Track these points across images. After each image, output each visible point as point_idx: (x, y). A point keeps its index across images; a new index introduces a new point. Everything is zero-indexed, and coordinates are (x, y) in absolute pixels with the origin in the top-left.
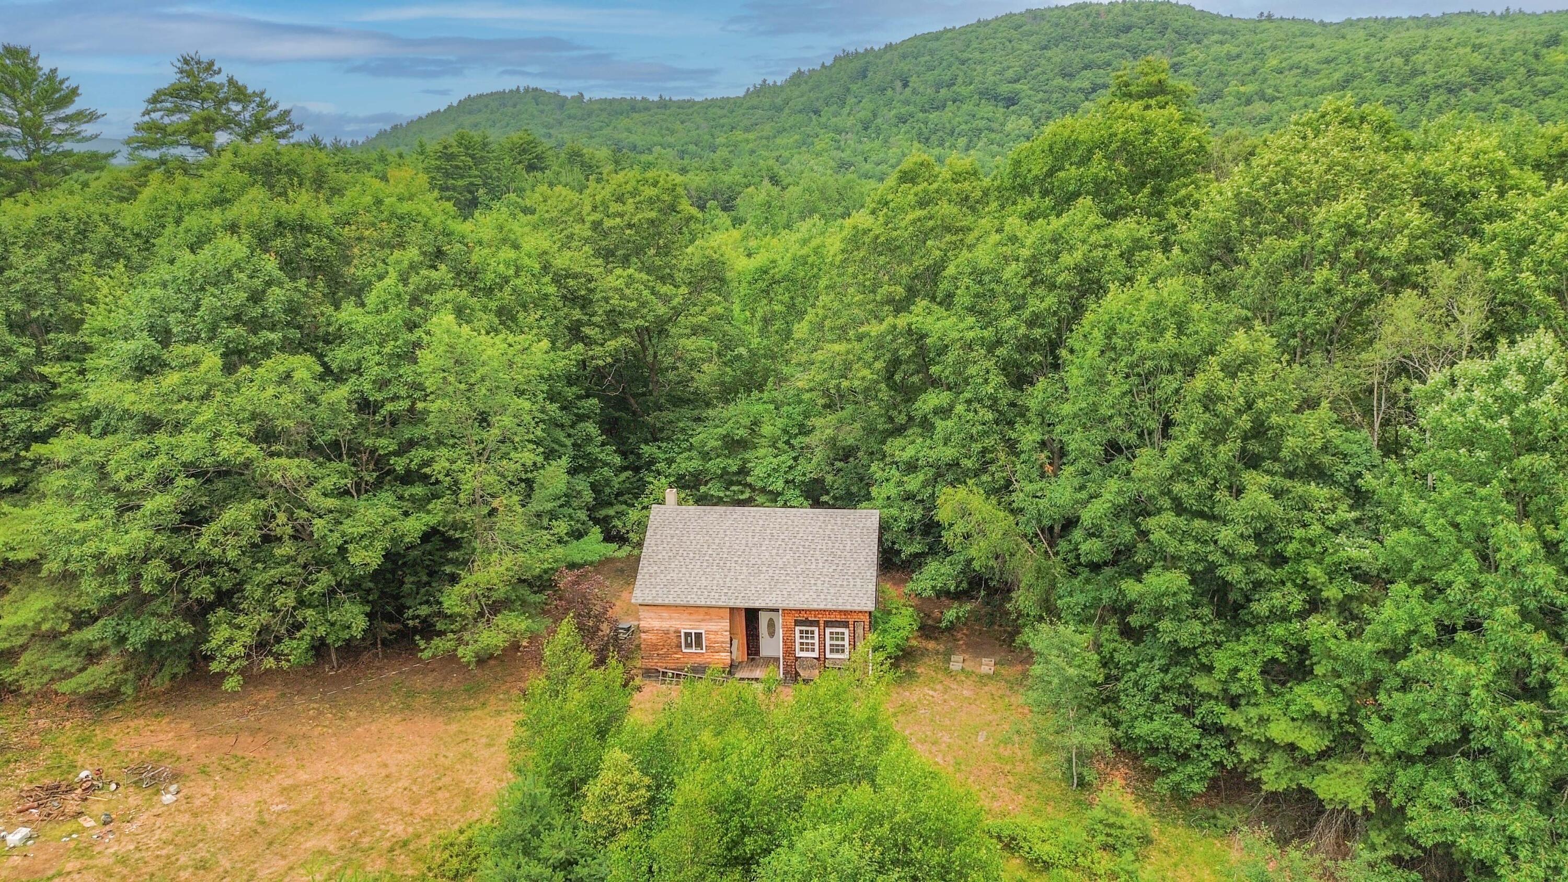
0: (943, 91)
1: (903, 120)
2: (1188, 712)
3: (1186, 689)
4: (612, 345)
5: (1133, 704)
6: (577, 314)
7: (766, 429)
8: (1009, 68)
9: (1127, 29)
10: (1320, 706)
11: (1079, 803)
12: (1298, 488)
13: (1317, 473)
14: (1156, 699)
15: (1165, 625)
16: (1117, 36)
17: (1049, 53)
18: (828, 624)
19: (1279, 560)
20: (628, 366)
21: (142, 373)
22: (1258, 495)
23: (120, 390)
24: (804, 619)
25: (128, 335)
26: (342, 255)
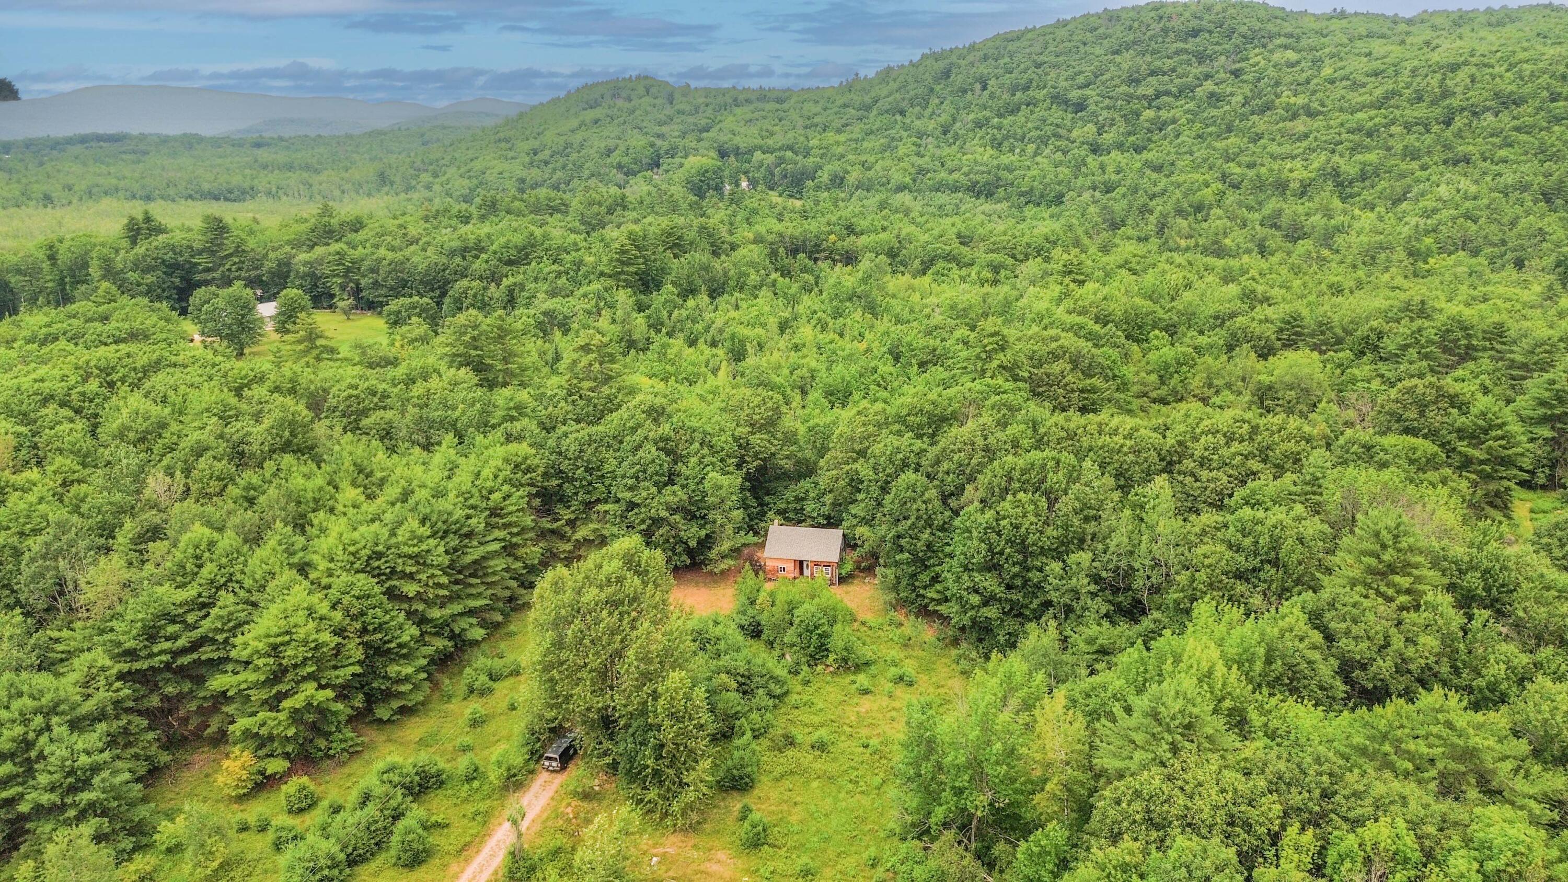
0: (1019, 94)
1: (979, 125)
4: (755, 464)
5: (901, 589)
6: (743, 452)
7: (812, 495)
8: (1081, 72)
9: (1195, 33)
11: (884, 614)
16: (1185, 41)
17: (1118, 59)
18: (825, 566)
20: (762, 470)
21: (631, 489)
22: (925, 536)
23: (628, 495)
24: (817, 564)
25: (624, 477)
26: (677, 446)
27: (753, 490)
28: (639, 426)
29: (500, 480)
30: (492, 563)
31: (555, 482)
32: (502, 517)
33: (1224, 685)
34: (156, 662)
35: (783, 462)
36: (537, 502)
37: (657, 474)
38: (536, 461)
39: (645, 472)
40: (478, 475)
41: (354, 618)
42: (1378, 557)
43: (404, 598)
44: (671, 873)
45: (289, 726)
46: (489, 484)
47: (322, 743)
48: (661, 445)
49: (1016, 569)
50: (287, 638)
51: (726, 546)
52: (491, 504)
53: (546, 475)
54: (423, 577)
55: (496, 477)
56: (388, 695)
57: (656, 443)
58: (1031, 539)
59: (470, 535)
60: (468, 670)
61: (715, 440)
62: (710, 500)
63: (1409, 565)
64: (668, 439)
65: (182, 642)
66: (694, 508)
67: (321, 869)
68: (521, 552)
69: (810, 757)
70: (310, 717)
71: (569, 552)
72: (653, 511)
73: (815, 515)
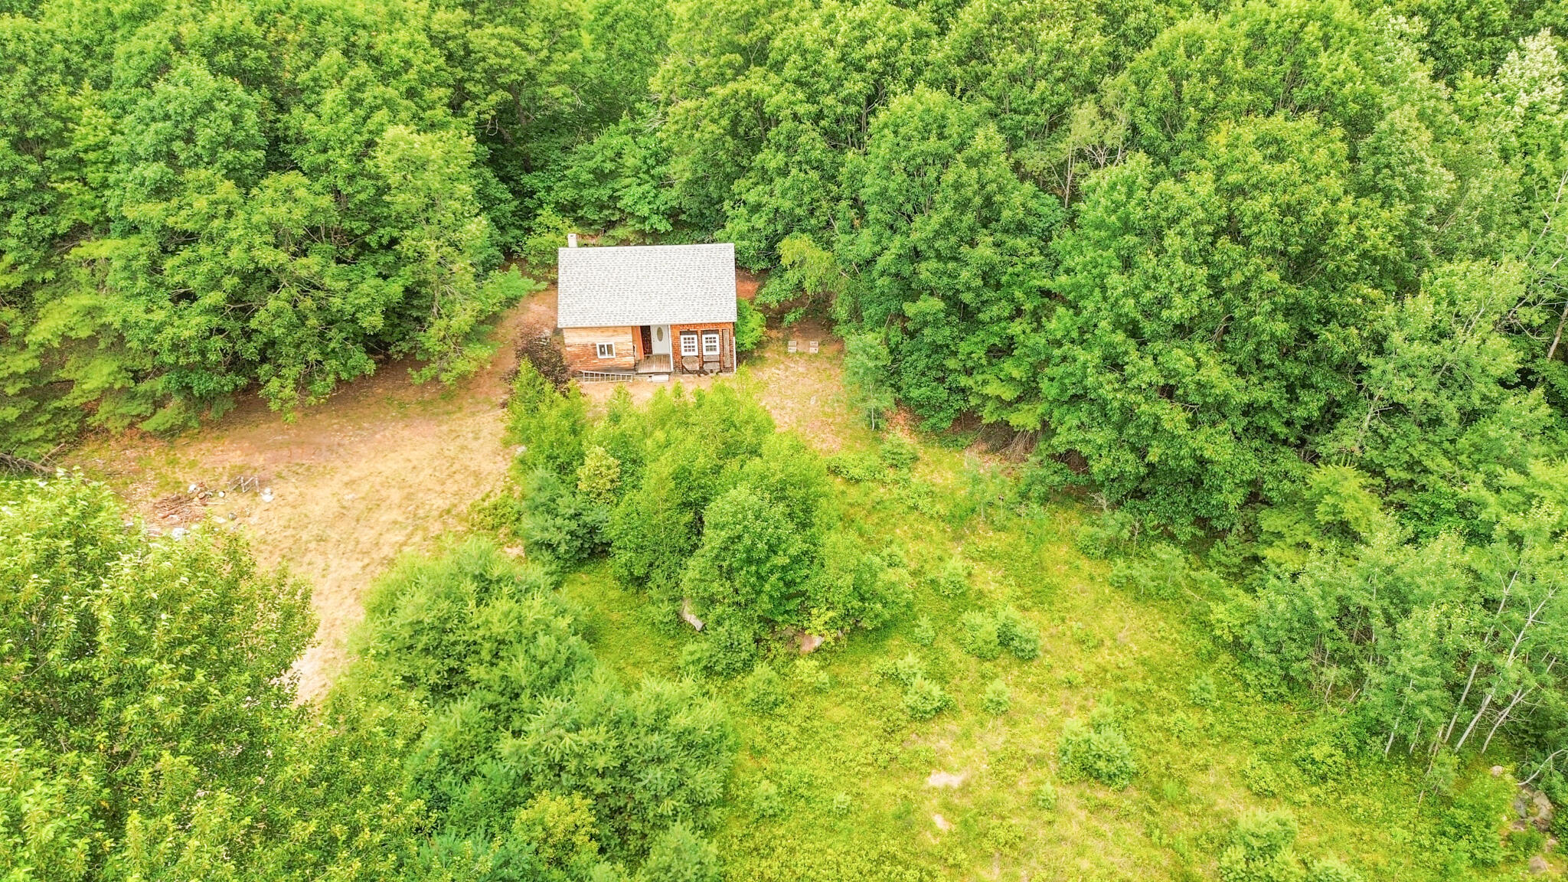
2: (941, 380)
3: (942, 367)
4: (494, 99)
5: (908, 378)
6: (460, 73)
7: (630, 161)
10: (1016, 374)
11: (875, 439)
12: (1011, 242)
13: (1022, 228)
14: (923, 374)
15: (927, 331)
18: (704, 332)
19: (998, 286)
20: (506, 112)
21: (160, 191)
22: (985, 250)
23: (154, 211)
24: (687, 330)
25: (134, 158)
26: (277, 62)
27: (493, 162)
35: (557, 91)
37: (228, 143)
39: (189, 138)
48: (225, 58)
51: (463, 319)
57: (209, 55)
61: (381, 42)
62: (400, 201)
64: (240, 42)
66: (358, 226)
71: (30, 374)
72: (236, 253)
73: (644, 210)
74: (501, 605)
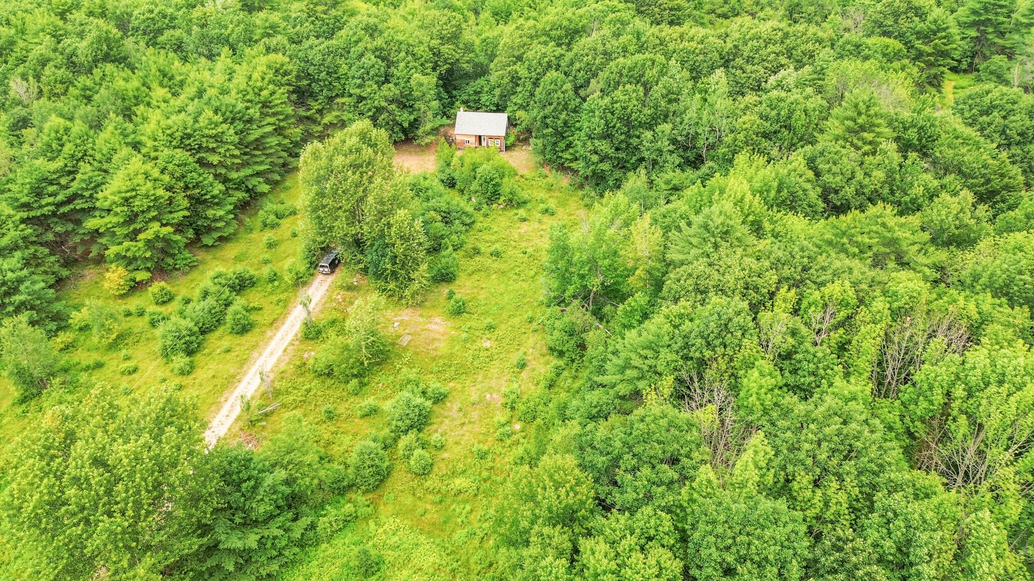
4: (445, 67)
6: (436, 59)
7: (486, 89)
18: (496, 139)
20: (450, 72)
21: (360, 86)
22: (563, 116)
23: (358, 91)
24: (491, 138)
25: (353, 77)
26: (389, 54)
27: (444, 86)
28: (360, 40)
29: (266, 81)
30: (268, 140)
31: (305, 82)
32: (271, 108)
33: (750, 207)
34: (45, 211)
35: (465, 66)
36: (294, 97)
37: (377, 75)
38: (290, 67)
39: (368, 73)
40: (250, 78)
41: (178, 179)
42: (855, 121)
43: (209, 165)
44: (407, 331)
45: (146, 250)
46: (259, 84)
47: (170, 261)
48: (377, 53)
49: (623, 137)
50: (134, 193)
51: (428, 126)
52: (262, 99)
53: (298, 77)
54: (222, 150)
55: (263, 79)
56: (209, 230)
57: (374, 52)
58: (634, 116)
59: (250, 121)
60: (261, 212)
61: (416, 49)
62: (416, 94)
63: (874, 125)
64: (382, 49)
65: (60, 197)
66: (404, 100)
67: (184, 336)
68: (287, 132)
69: (490, 261)
70: (160, 245)
71: (321, 132)
72: (376, 102)
73: (488, 104)
74: (427, 181)
